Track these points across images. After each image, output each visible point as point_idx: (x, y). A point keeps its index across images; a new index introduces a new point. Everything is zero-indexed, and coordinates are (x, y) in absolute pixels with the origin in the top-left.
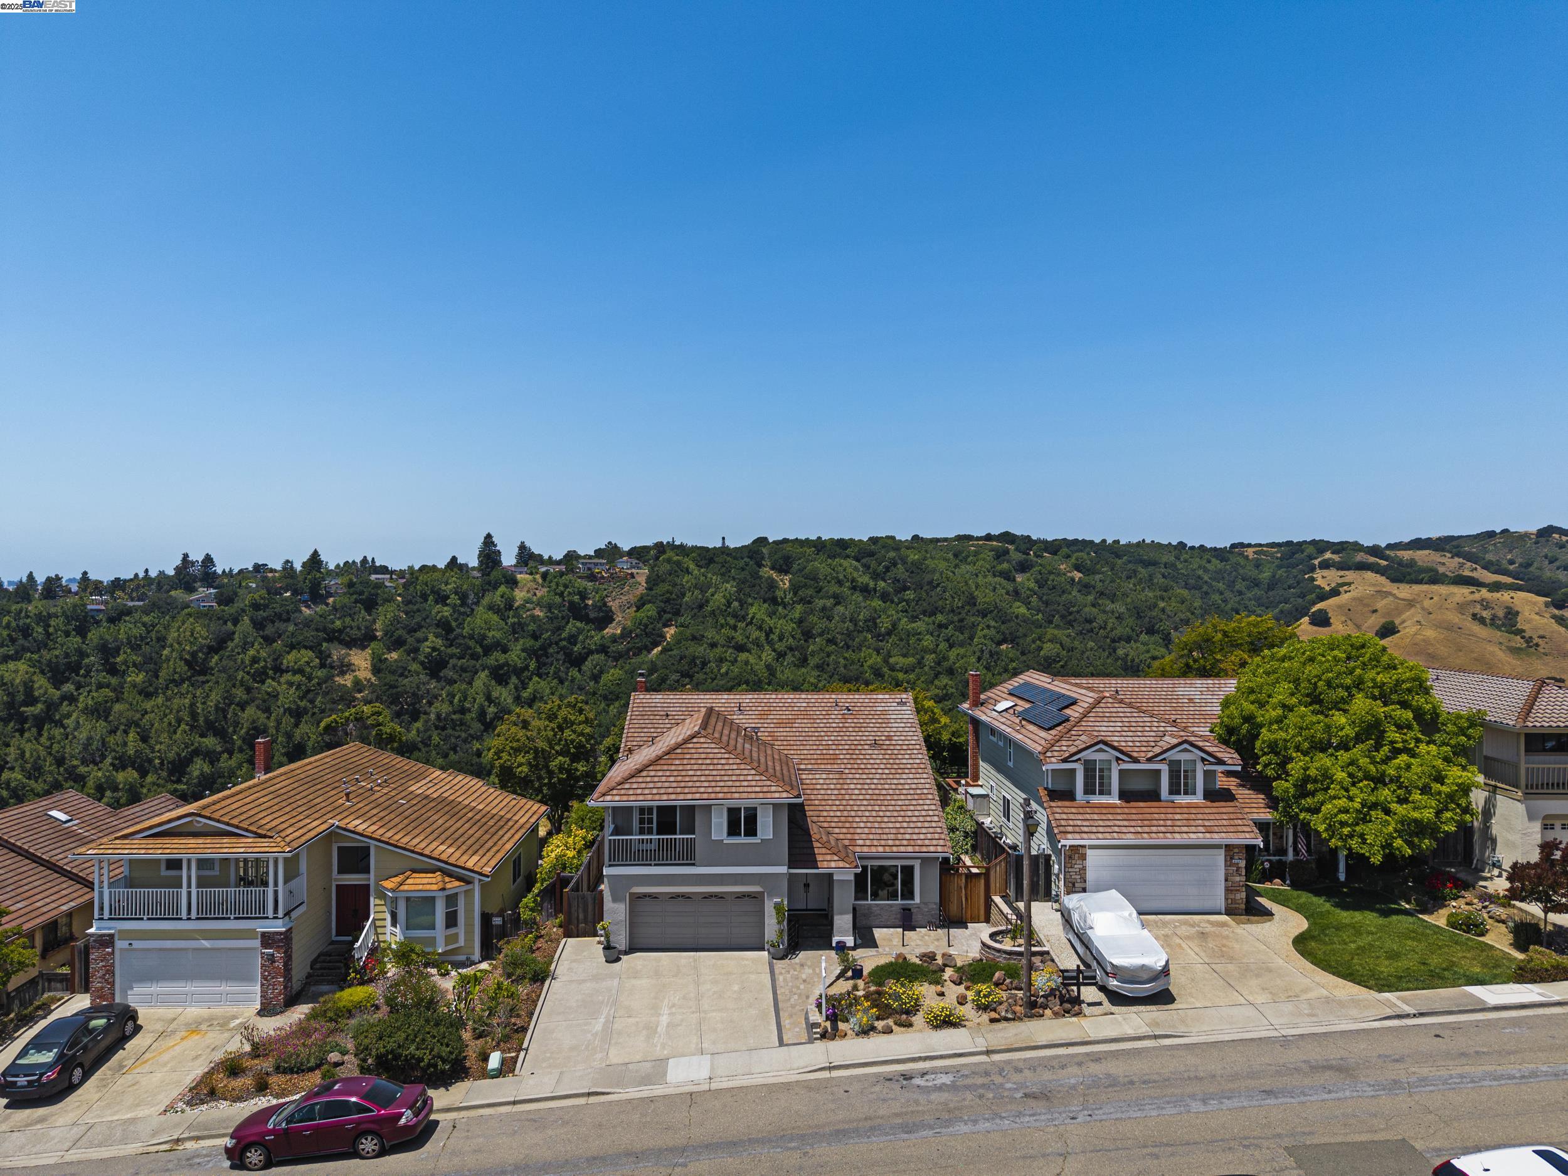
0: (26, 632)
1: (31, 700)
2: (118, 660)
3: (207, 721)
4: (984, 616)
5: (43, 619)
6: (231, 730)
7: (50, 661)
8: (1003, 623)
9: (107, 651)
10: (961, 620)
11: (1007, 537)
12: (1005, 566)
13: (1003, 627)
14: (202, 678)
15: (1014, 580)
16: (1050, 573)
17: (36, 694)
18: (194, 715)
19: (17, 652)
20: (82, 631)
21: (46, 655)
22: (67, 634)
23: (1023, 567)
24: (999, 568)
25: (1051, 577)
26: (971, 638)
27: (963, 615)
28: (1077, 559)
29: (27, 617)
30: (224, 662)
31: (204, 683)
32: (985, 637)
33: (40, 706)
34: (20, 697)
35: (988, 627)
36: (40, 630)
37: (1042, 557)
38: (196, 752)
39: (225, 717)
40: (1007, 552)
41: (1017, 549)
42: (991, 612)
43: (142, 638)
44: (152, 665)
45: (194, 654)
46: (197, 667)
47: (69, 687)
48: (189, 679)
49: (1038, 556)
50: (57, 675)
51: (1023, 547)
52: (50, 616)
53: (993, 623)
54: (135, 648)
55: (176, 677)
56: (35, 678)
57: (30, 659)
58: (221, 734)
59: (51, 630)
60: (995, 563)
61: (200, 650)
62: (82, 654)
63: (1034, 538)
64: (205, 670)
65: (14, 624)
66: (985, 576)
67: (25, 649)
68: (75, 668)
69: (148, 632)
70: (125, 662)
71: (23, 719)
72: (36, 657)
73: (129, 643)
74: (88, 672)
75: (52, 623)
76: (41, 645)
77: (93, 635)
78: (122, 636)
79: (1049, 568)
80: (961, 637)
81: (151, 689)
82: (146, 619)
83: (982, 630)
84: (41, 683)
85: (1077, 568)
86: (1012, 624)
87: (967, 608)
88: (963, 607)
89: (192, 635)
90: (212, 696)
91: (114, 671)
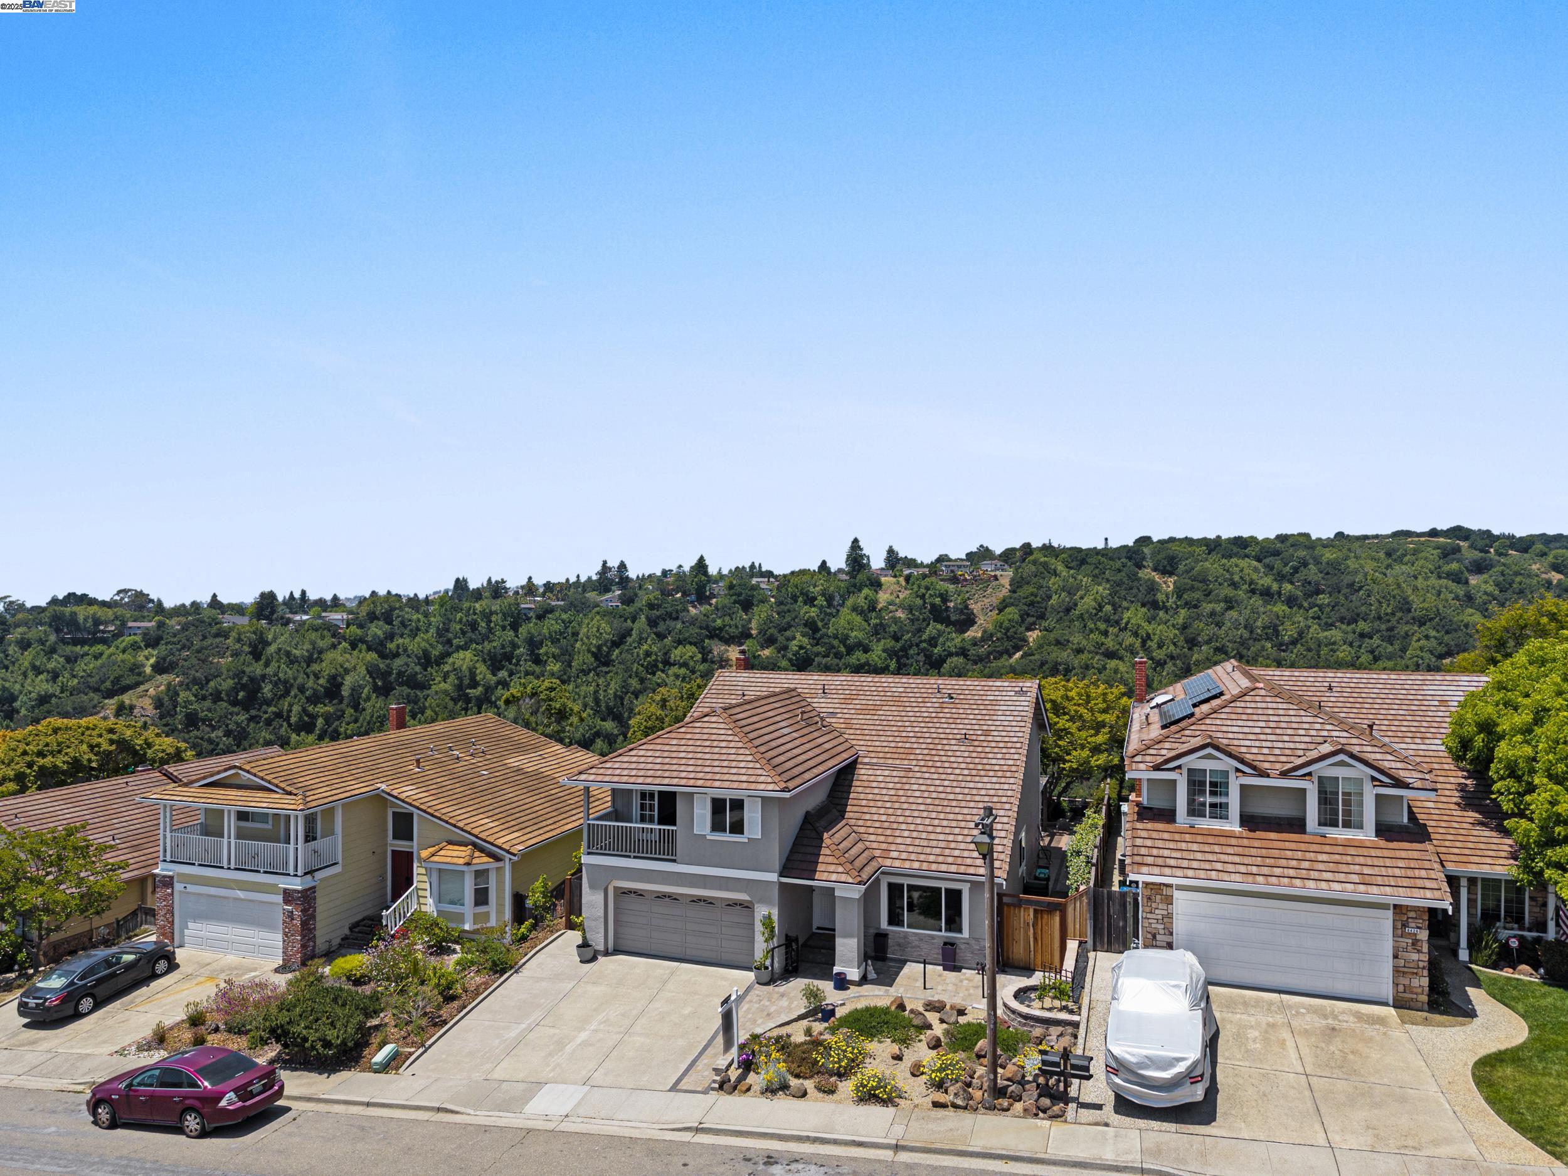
0: (474, 626)
1: (474, 684)
2: (541, 651)
3: (607, 707)
4: (1422, 624)
5: (487, 616)
6: (626, 715)
7: (490, 651)
8: (1447, 632)
9: (533, 644)
10: (1391, 629)
11: (1459, 532)
12: (1454, 566)
13: (1446, 638)
14: (605, 669)
15: (1467, 582)
16: (1517, 574)
17: (478, 678)
18: (597, 701)
19: (466, 643)
20: (515, 627)
21: (487, 646)
22: (504, 628)
23: (1479, 568)
24: (1446, 568)
25: (1518, 579)
26: (1404, 650)
27: (1394, 622)
28: (1556, 557)
29: (475, 614)
30: (623, 655)
31: (607, 673)
32: (1421, 649)
33: (480, 689)
34: (466, 681)
35: (1427, 637)
36: (484, 625)
37: (1506, 555)
38: (598, 734)
39: (622, 704)
40: (1458, 549)
41: (1472, 546)
42: (1431, 619)
43: (561, 633)
44: (565, 657)
45: (599, 647)
46: (602, 659)
47: (503, 674)
48: (595, 669)
49: (1500, 554)
50: (496, 662)
51: (1480, 543)
52: (491, 613)
53: (1433, 633)
54: (555, 641)
55: (585, 667)
56: (478, 665)
57: (475, 649)
58: (618, 718)
59: (492, 625)
60: (1441, 562)
61: (605, 644)
62: (515, 646)
63: (1496, 532)
64: (608, 663)
65: (464, 620)
66: (1426, 579)
67: (471, 641)
68: (508, 657)
69: (566, 628)
70: (546, 654)
71: (468, 700)
72: (480, 647)
73: (551, 637)
74: (518, 661)
75: (493, 619)
76: (485, 638)
77: (523, 630)
78: (545, 631)
79: (1516, 568)
80: (1390, 649)
81: (565, 677)
82: (564, 616)
83: (1419, 640)
84: (482, 669)
85: (1556, 568)
86: (1460, 634)
87: (1399, 614)
88: (1393, 614)
89: (598, 630)
90: (612, 685)
91: (537, 661)
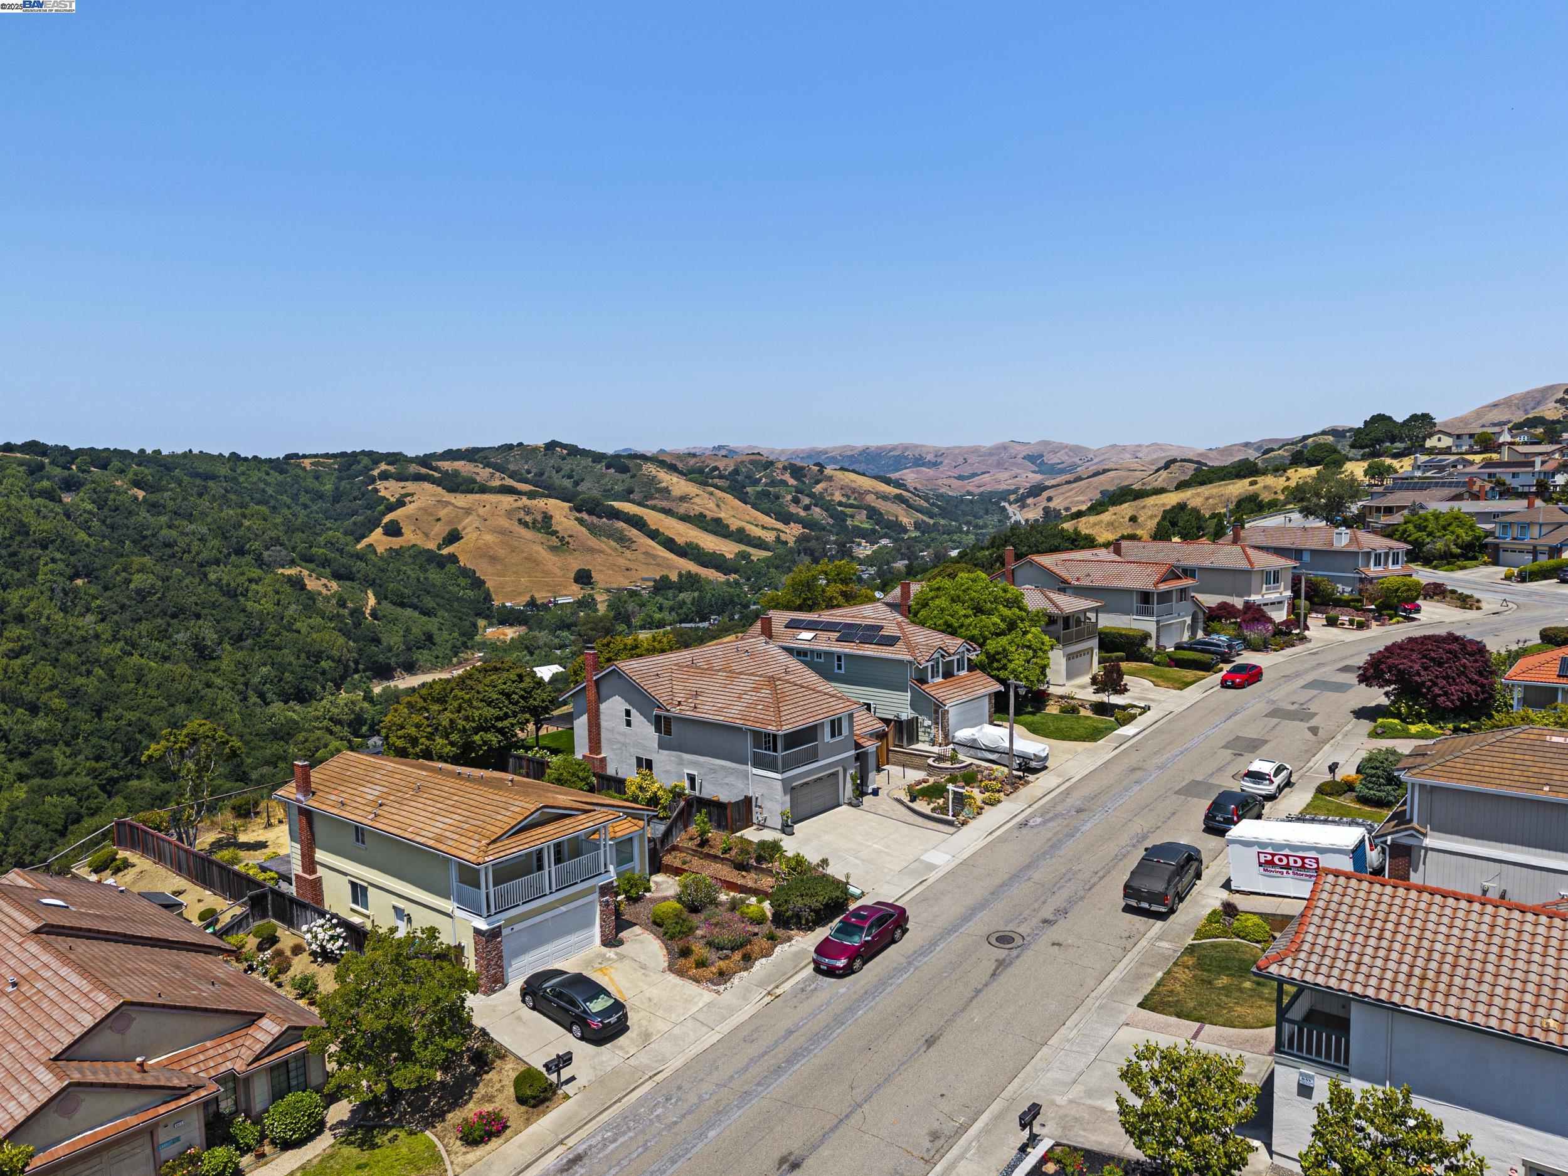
4: (44, 547)
8: (72, 554)
10: (14, 554)
11: (33, 447)
12: (45, 483)
13: (72, 559)
15: (60, 501)
16: (108, 491)
23: (70, 485)
24: (37, 486)
25: (112, 496)
26: (33, 575)
27: (14, 547)
28: (136, 474)
32: (52, 572)
35: (53, 560)
37: (89, 472)
40: (41, 467)
41: (52, 463)
42: (53, 542)
49: (83, 471)
51: (62, 460)
53: (58, 555)
60: (29, 481)
63: (73, 447)
66: (21, 498)
79: (106, 485)
80: (17, 575)
83: (46, 564)
85: (137, 484)
86: (84, 554)
87: (19, 538)
88: (12, 538)
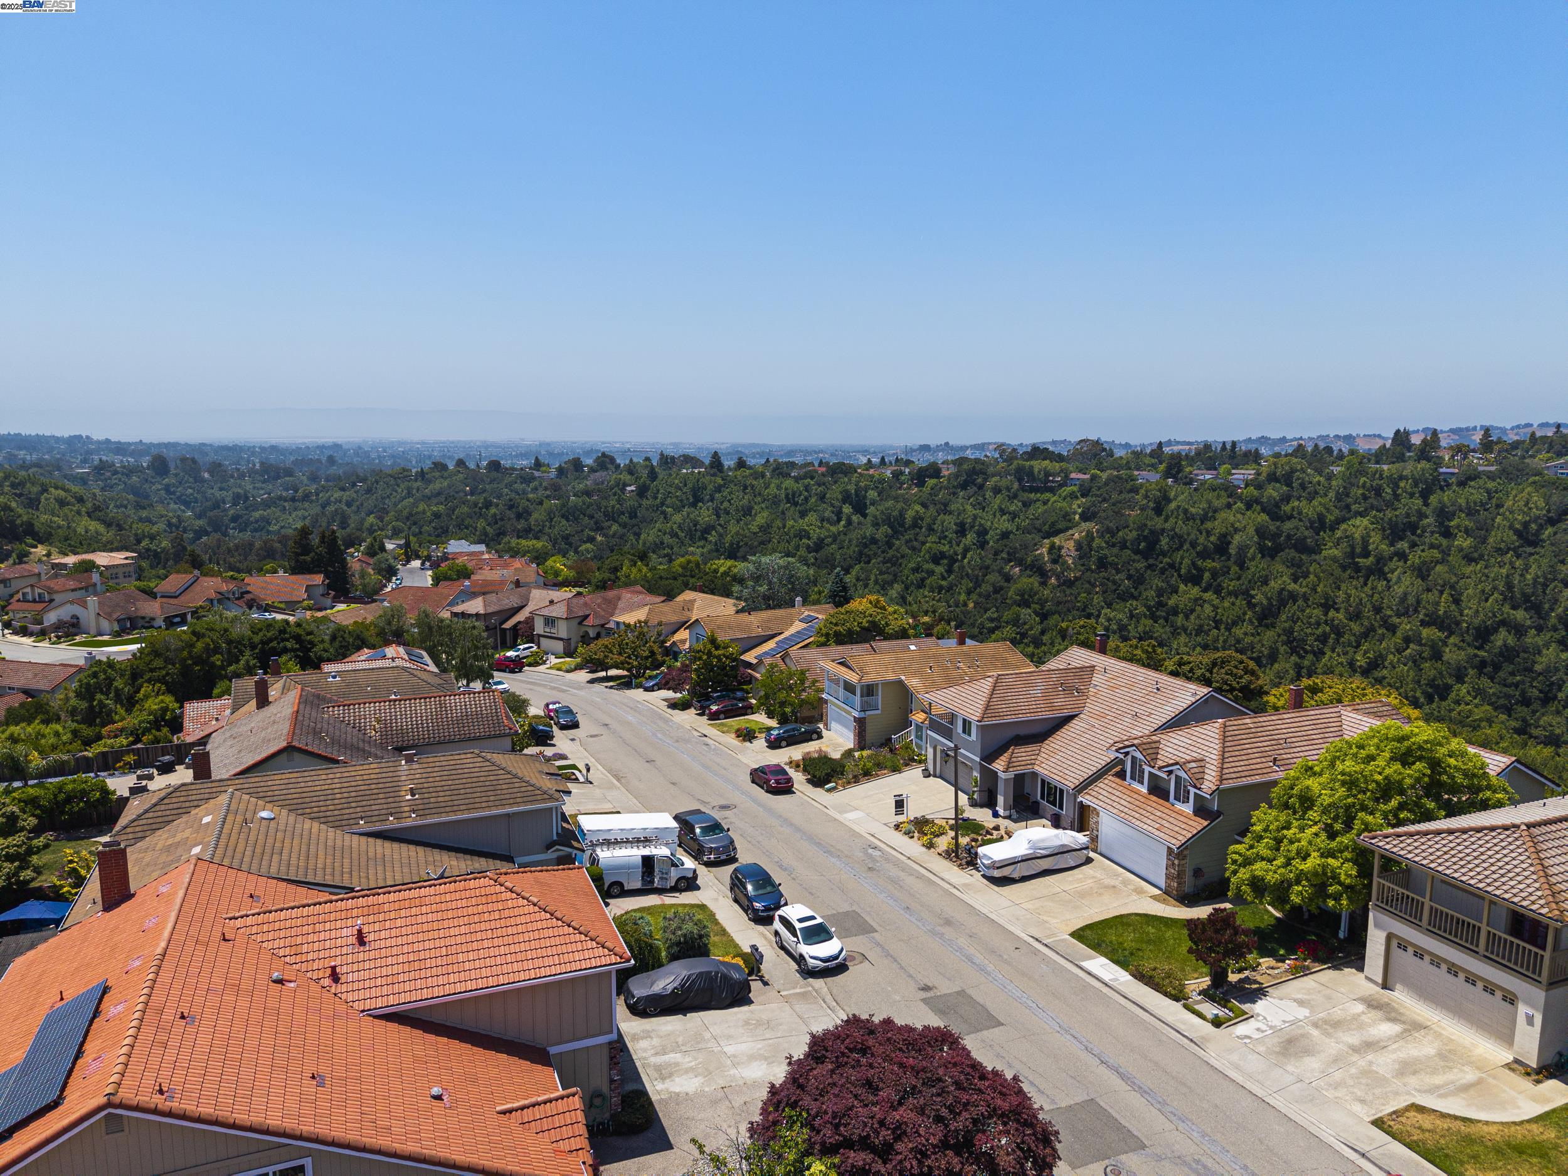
0: (1378, 491)
1: (1366, 554)
2: (1452, 523)
3: (1524, 594)
5: (1395, 482)
6: (1547, 606)
7: (1390, 519)
9: (1443, 515)
14: (1529, 550)
17: (1371, 547)
18: (1510, 586)
19: (1366, 510)
20: (1425, 495)
21: (1389, 514)
22: (1412, 495)
29: (1381, 478)
30: (1558, 536)
31: (1531, 554)
33: (1371, 559)
34: (1358, 550)
36: (1389, 490)
38: (1503, 623)
39: (1544, 592)
43: (1482, 504)
44: (1482, 531)
45: (1526, 525)
46: (1528, 538)
47: (1403, 545)
48: (1515, 550)
50: (1395, 532)
52: (1401, 478)
54: (1471, 512)
55: (1503, 545)
56: (1373, 534)
57: (1375, 516)
58: (1535, 608)
59: (1400, 491)
61: (1535, 521)
62: (1422, 515)
64: (1534, 543)
65: (1368, 485)
67: (1372, 507)
68: (1413, 527)
69: (1490, 498)
70: (1458, 527)
71: (1358, 569)
72: (1381, 515)
73: (1469, 508)
74: (1424, 531)
75: (1402, 484)
76: (1389, 505)
77: (1433, 499)
78: (1462, 501)
81: (1476, 555)
82: (1491, 485)
84: (1375, 538)
89: (1527, 504)
90: (1533, 569)
91: (1447, 534)
